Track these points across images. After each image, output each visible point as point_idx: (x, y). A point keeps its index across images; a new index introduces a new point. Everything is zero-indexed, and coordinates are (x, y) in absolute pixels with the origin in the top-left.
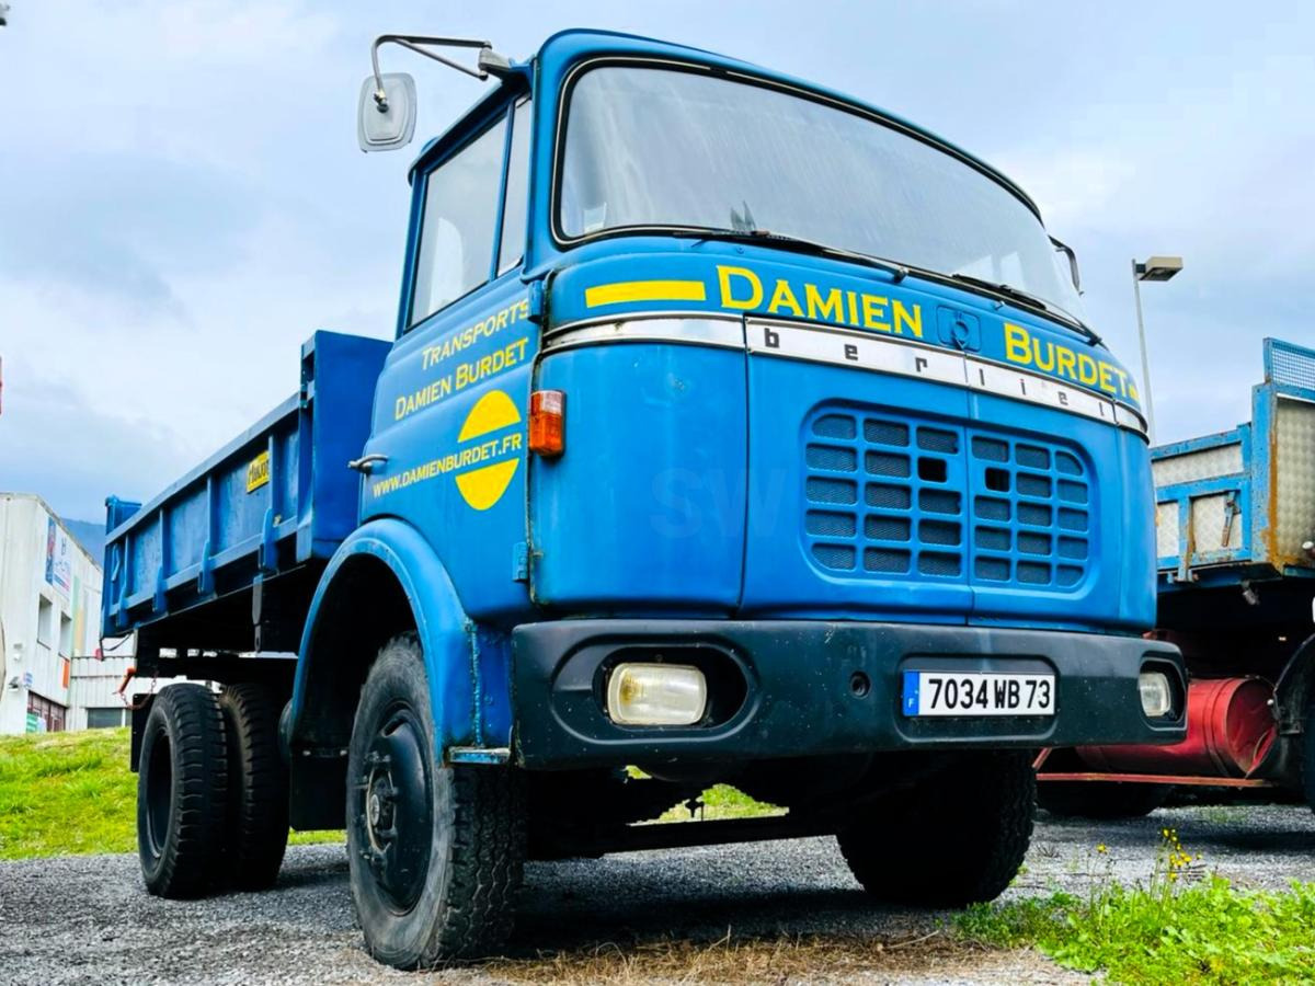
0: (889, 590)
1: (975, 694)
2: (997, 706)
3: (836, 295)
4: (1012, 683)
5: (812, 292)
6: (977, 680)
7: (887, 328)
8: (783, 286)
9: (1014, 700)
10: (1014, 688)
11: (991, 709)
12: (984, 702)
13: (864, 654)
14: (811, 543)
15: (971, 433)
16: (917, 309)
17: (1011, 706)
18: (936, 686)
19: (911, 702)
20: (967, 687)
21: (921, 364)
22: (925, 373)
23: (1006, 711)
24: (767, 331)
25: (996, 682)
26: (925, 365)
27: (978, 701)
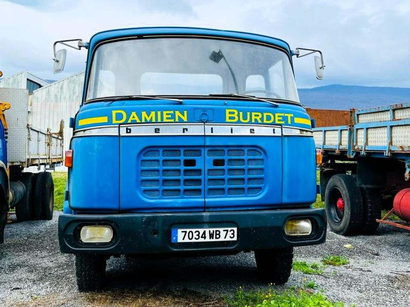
0: (171, 203)
1: (200, 235)
2: (210, 238)
3: (153, 113)
4: (216, 231)
5: (144, 114)
6: (201, 231)
7: (173, 120)
8: (134, 114)
9: (218, 236)
10: (218, 233)
11: (208, 239)
12: (205, 238)
13: (157, 224)
14: (142, 190)
15: (207, 149)
16: (185, 112)
17: (216, 238)
18: (184, 233)
19: (174, 238)
20: (197, 233)
21: (185, 130)
22: (186, 133)
23: (214, 240)
24: (127, 128)
25: (210, 231)
26: (187, 130)
27: (202, 237)
